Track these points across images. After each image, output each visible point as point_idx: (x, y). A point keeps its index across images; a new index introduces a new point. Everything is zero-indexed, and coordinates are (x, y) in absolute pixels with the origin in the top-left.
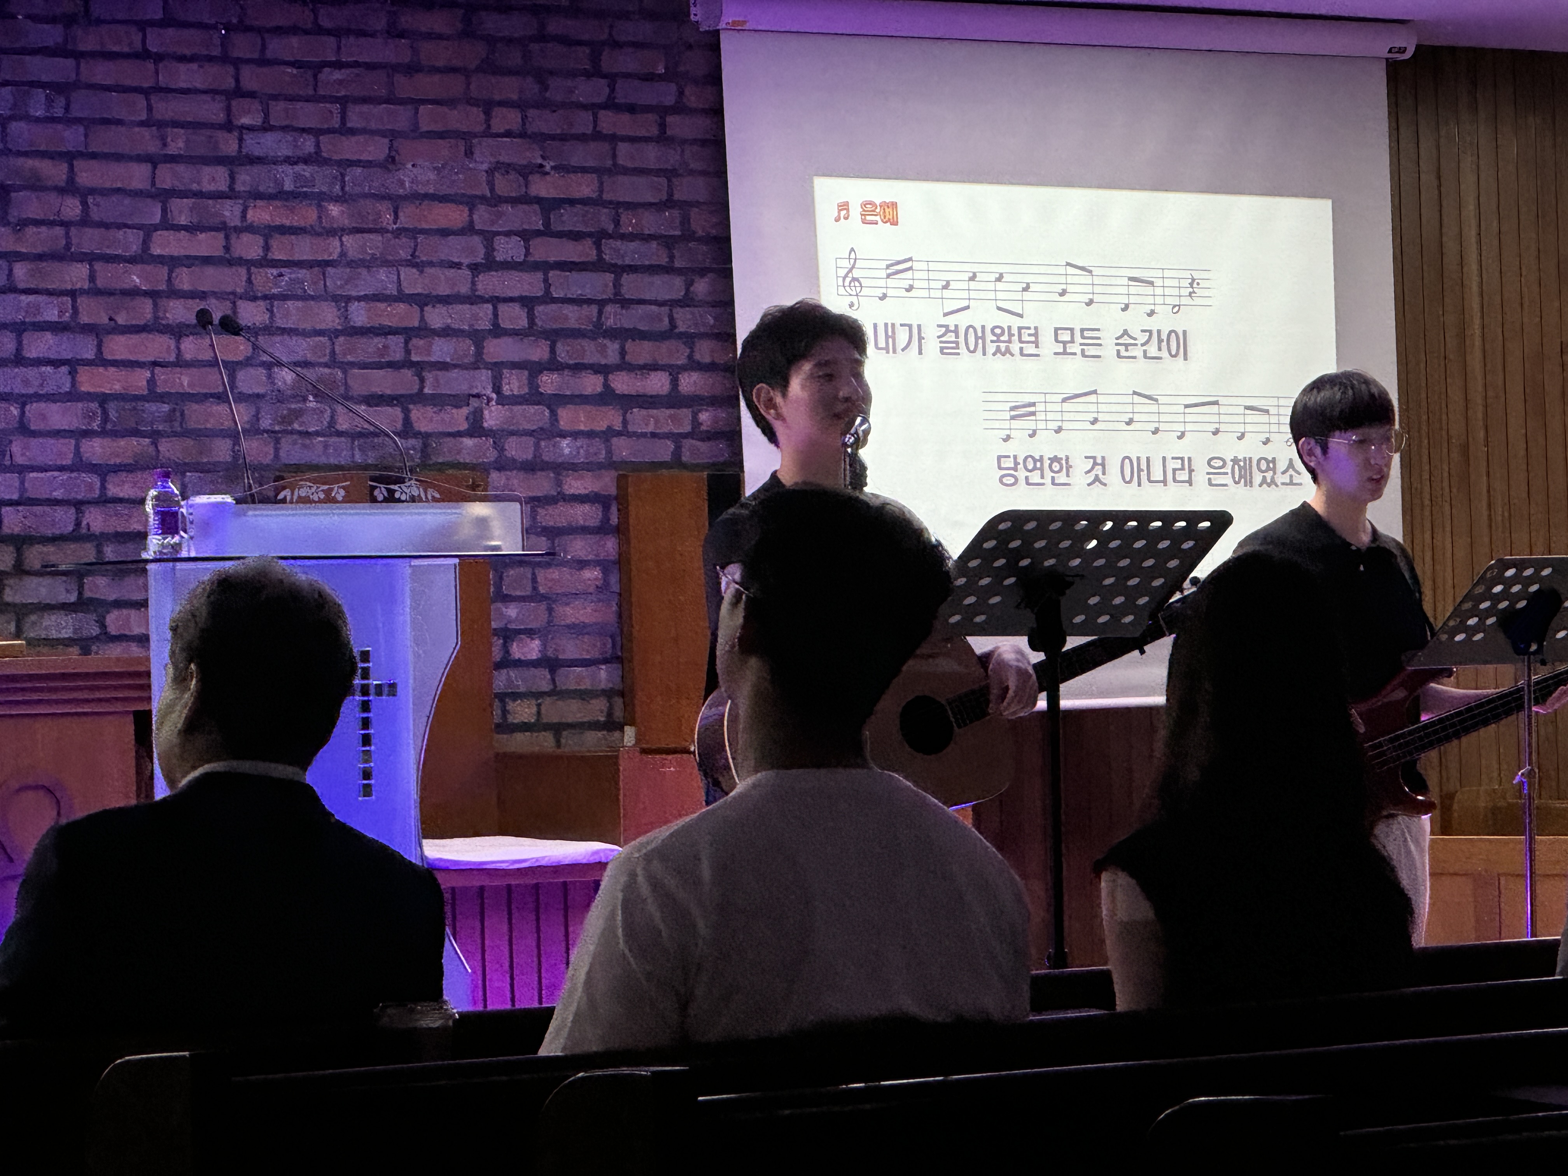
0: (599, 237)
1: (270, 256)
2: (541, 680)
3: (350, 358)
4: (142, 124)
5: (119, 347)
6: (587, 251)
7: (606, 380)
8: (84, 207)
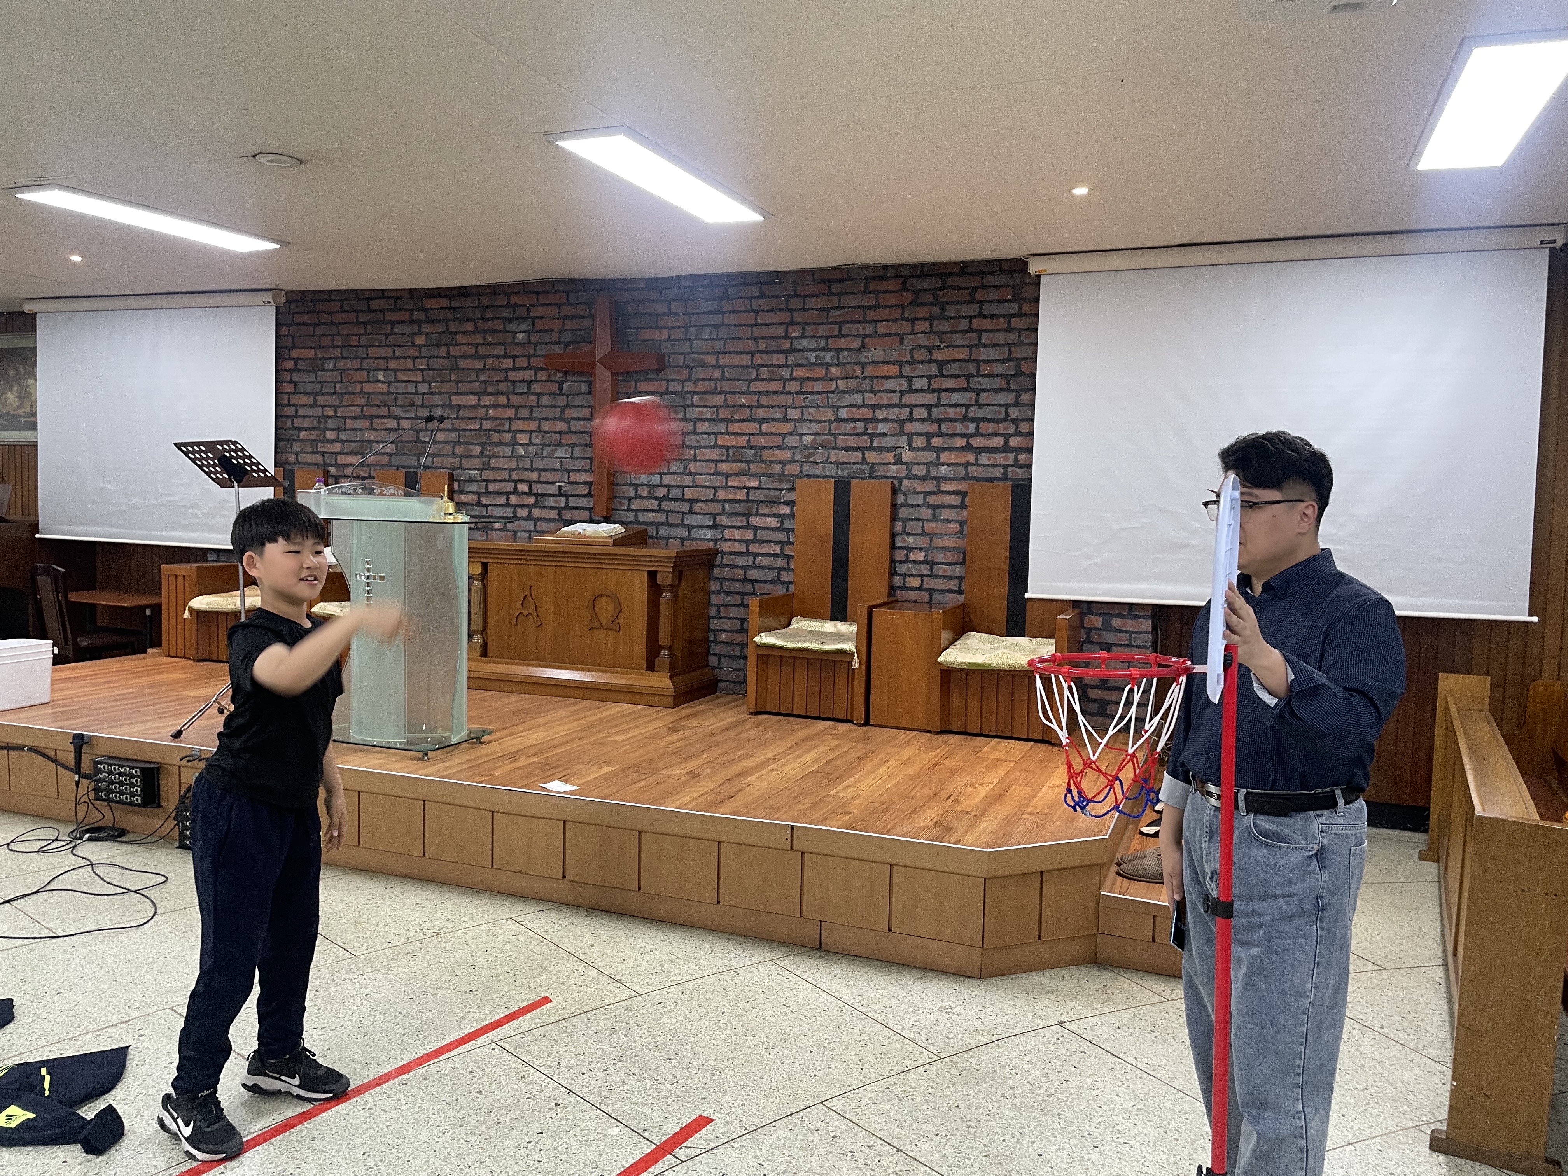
0: (968, 377)
1: (803, 390)
2: (925, 570)
3: (838, 432)
4: (748, 339)
5: (735, 428)
6: (962, 383)
7: (968, 441)
8: (723, 373)
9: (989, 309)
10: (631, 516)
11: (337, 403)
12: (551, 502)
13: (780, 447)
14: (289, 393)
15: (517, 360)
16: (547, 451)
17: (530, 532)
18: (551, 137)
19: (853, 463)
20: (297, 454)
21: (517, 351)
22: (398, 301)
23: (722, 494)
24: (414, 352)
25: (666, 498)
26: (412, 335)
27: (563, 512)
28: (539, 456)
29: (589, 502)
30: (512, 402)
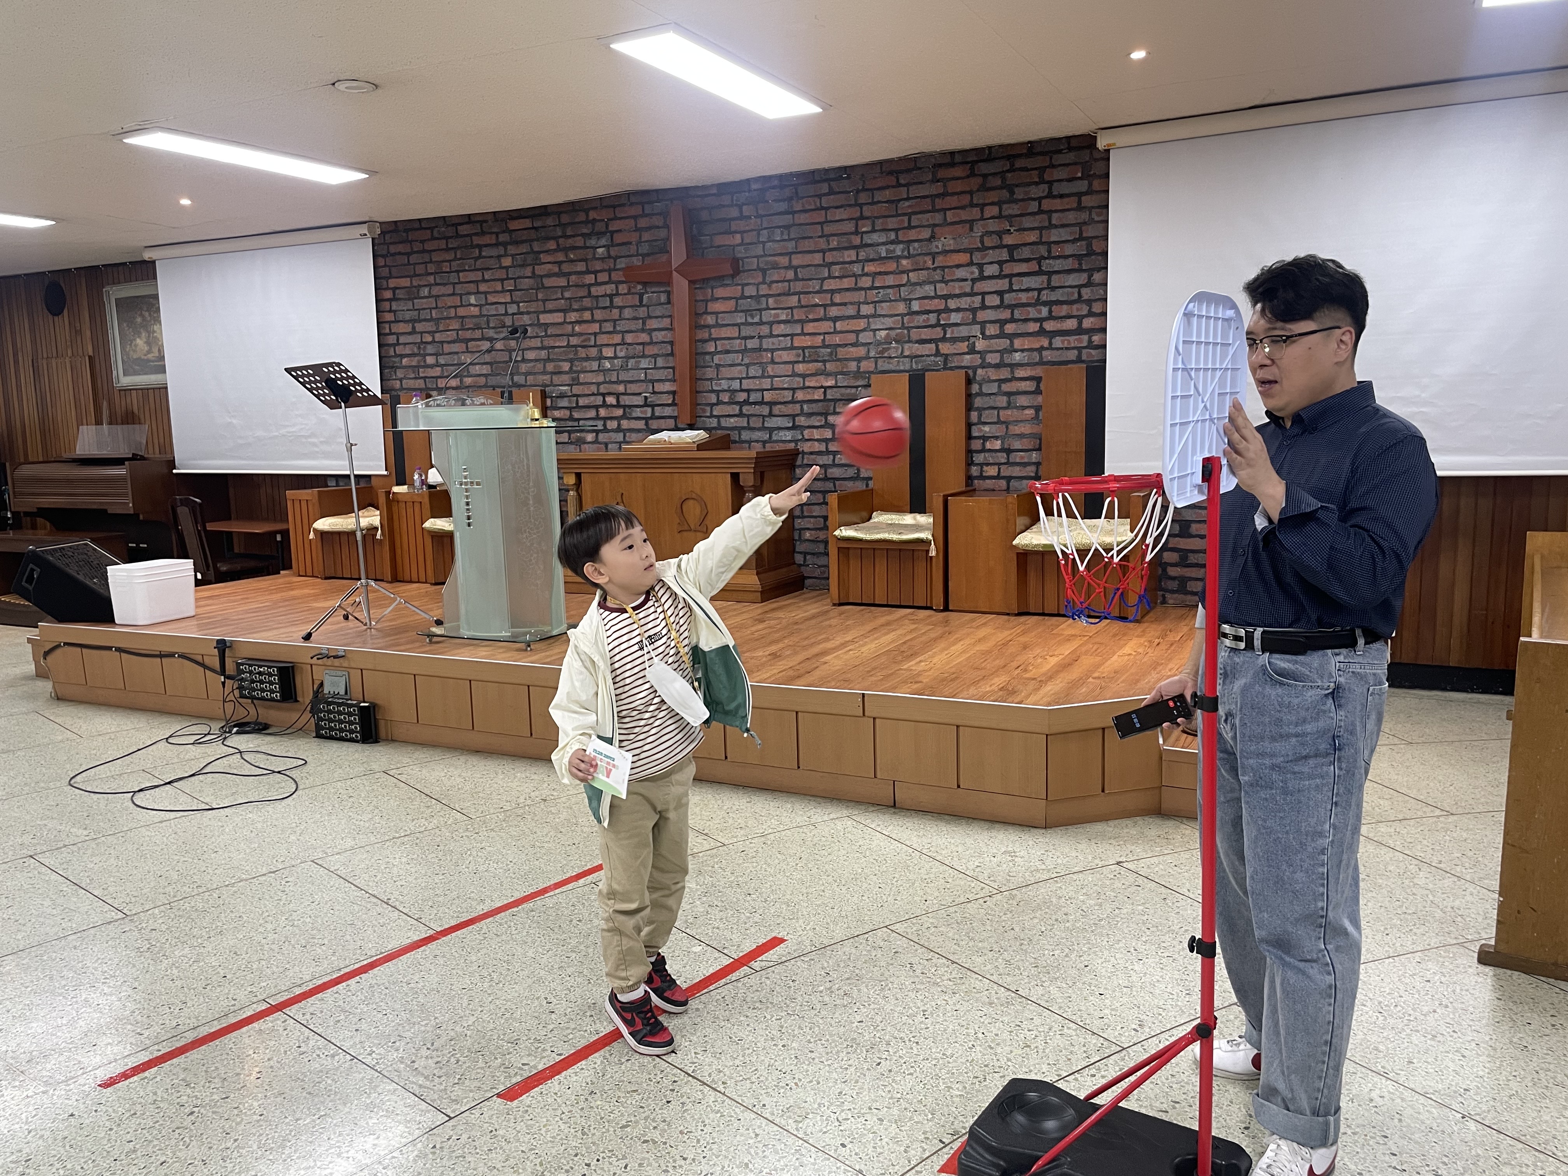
0: (1039, 260)
1: (875, 285)
2: (1002, 458)
3: (911, 325)
4: (820, 237)
5: (810, 328)
6: (1033, 266)
7: (1041, 325)
8: (796, 273)
9: (1057, 189)
10: (714, 422)
11: (434, 329)
12: (637, 412)
13: (854, 345)
14: (390, 322)
15: (599, 275)
16: (631, 363)
17: (620, 443)
18: (604, 40)
19: (928, 356)
20: (401, 380)
21: (598, 266)
22: (484, 225)
23: (800, 395)
24: (502, 274)
25: (746, 402)
26: (499, 257)
27: (650, 422)
28: (624, 368)
29: (674, 410)
30: (596, 317)
